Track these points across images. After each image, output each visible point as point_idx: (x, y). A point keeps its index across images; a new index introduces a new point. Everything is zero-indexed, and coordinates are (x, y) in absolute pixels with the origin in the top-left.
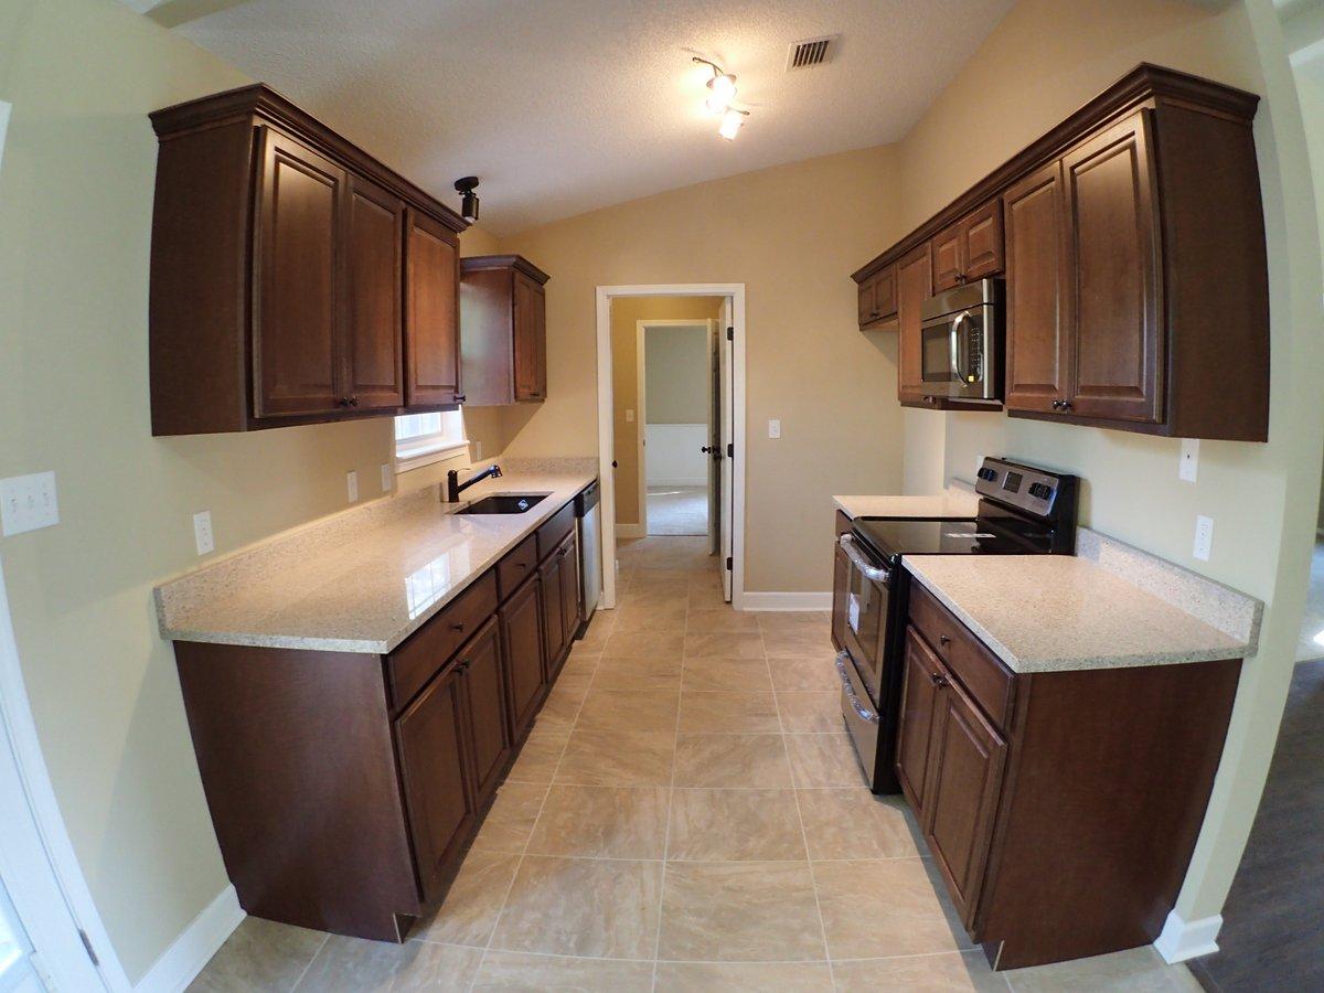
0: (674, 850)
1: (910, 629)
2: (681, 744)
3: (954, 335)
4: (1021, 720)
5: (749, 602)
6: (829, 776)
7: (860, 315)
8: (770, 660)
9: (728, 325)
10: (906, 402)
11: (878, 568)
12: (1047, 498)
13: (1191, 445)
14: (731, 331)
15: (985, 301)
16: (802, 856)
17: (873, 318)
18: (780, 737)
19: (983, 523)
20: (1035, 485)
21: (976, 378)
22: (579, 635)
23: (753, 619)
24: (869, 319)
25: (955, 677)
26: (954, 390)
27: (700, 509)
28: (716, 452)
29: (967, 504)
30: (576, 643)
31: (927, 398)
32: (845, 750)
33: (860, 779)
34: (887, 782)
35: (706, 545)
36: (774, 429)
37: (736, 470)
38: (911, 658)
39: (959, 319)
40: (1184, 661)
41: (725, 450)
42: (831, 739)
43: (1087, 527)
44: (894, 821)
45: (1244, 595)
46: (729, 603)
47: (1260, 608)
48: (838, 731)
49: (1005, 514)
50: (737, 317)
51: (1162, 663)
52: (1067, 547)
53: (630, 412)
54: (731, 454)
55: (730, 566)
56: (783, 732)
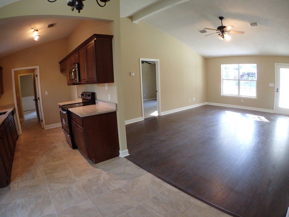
0: (43, 164)
1: (71, 120)
2: (40, 151)
3: (73, 73)
4: (84, 124)
5: (47, 127)
6: (65, 148)
7: (60, 69)
8: (53, 135)
9: (36, 74)
10: (69, 85)
11: (65, 111)
12: (90, 96)
13: (106, 84)
14: (37, 75)
15: (77, 67)
16: (63, 159)
17: (63, 70)
18: (56, 146)
19: (83, 103)
20: (88, 95)
21: (76, 79)
22: (17, 139)
23: (48, 130)
24: (62, 71)
25: (77, 123)
26: (74, 82)
27: (35, 114)
28: (36, 100)
29: (80, 101)
30: (17, 141)
31: (71, 83)
32: (67, 145)
33: (70, 148)
34: (74, 146)
35: (37, 120)
36: (46, 93)
37: (40, 102)
38: (72, 125)
39: (73, 70)
40: (106, 113)
41: (38, 99)
42: (65, 144)
43: (97, 100)
44: (77, 152)
45: (114, 103)
46: (43, 128)
47: (116, 104)
48: (66, 143)
49: (87, 101)
50: (38, 72)
51: (103, 113)
52: (94, 103)
53: (18, 95)
54: (39, 99)
55: (42, 121)
56: (57, 145)
